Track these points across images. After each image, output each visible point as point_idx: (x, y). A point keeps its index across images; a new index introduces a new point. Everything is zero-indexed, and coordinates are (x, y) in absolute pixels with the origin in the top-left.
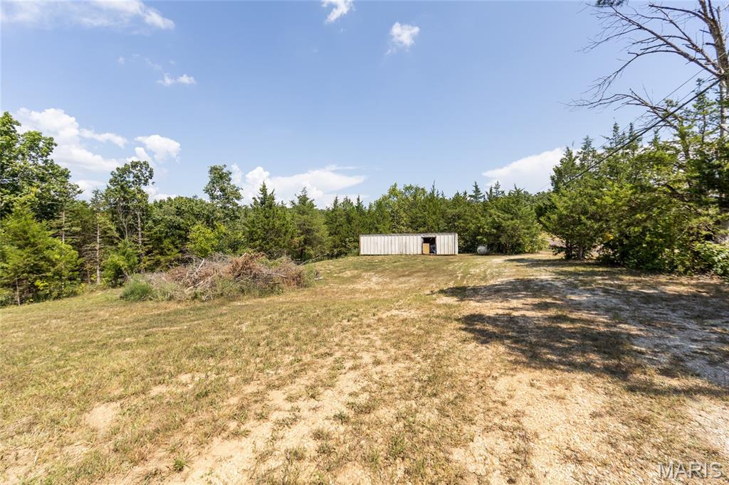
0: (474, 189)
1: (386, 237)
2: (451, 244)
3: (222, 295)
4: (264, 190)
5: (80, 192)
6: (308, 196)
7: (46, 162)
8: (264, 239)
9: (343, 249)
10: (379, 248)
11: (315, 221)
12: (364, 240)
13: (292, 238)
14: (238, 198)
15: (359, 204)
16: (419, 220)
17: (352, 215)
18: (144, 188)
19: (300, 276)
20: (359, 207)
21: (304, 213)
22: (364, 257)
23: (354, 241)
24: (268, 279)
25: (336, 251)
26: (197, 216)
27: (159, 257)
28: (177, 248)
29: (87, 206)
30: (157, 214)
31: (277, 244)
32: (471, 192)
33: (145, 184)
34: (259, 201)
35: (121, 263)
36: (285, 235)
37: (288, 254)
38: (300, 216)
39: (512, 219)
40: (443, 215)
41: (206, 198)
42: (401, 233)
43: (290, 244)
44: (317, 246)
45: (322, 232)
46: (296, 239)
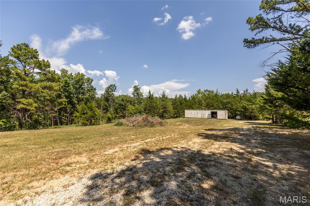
0: (237, 91)
1: (196, 111)
2: (224, 114)
3: (140, 126)
4: (150, 93)
5: (97, 94)
6: (165, 95)
7: (91, 86)
8: (149, 110)
9: (178, 115)
10: (193, 115)
11: (168, 104)
12: (186, 111)
13: (159, 110)
14: (142, 96)
15: (185, 97)
16: (210, 104)
17: (183, 102)
18: (113, 93)
19: (161, 123)
20: (185, 99)
21: (164, 101)
22: (186, 118)
23: (183, 112)
24: (152, 122)
25: (175, 116)
26: (128, 102)
27: (116, 115)
28: (121, 112)
29: (99, 98)
30: (116, 101)
31: (154, 112)
32: (235, 93)
33: (114, 91)
34: (148, 97)
35: (110, 116)
36: (157, 109)
37: (157, 116)
38: (162, 102)
39: (251, 105)
40: (221, 102)
41: (132, 96)
42: (202, 109)
43: (158, 112)
44: (168, 113)
45: (170, 108)
46: (161, 111)
